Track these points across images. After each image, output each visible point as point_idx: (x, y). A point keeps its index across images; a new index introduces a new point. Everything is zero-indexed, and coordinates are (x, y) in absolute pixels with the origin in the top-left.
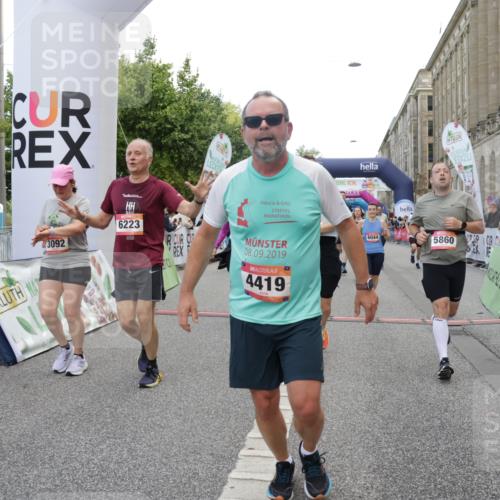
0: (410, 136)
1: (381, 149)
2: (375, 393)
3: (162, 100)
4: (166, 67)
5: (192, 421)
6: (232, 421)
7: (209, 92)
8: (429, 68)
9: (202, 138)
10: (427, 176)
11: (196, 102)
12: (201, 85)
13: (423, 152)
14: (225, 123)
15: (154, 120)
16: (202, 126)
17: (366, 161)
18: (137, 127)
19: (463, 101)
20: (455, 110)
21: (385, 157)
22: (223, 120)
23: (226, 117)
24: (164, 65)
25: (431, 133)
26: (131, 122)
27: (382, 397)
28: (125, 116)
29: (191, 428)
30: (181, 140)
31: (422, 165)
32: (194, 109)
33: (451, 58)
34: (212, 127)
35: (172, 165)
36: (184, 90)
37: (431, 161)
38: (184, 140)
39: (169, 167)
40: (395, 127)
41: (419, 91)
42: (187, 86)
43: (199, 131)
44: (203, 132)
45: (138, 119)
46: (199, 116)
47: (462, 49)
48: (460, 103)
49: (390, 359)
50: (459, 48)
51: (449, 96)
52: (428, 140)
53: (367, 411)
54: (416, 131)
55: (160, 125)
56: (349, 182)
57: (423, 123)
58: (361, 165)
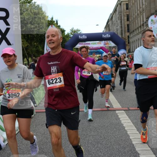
0: (119, 22)
1: (106, 27)
10: (127, 38)
13: (125, 28)
25: (128, 20)
31: (125, 34)
37: (128, 31)
40: (112, 18)
41: (122, 2)
48: (141, 6)
54: (121, 19)
56: (98, 43)
57: (124, 16)
58: (103, 35)
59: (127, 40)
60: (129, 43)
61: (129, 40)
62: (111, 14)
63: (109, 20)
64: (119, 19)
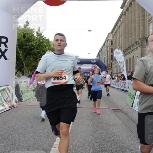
0: (106, 52)
1: (97, 56)
2: (94, 130)
3: (31, 40)
4: (32, 30)
5: (37, 139)
6: (49, 139)
7: (45, 38)
8: (112, 32)
9: (43, 51)
10: (111, 64)
11: (41, 40)
12: (43, 35)
13: (109, 57)
14: (50, 47)
15: (28, 45)
16: (43, 48)
17: (93, 60)
18: (23, 48)
19: (121, 42)
20: (119, 45)
21: (98, 58)
22: (50, 46)
23: (50, 45)
24: (32, 29)
25: (112, 52)
26: (21, 46)
27: (96, 131)
28: (19, 44)
29: (37, 141)
30: (36, 52)
31: (109, 61)
32: (41, 43)
33: (118, 30)
34: (46, 48)
35: (34, 59)
36: (38, 37)
37: (112, 60)
38: (37, 52)
39: (33, 60)
41: (108, 39)
42: (39, 35)
43: (42, 49)
44: (43, 50)
45: (23, 45)
46: (42, 45)
47: (121, 27)
48: (121, 43)
49: (98, 120)
50: (120, 27)
51: (117, 41)
52: (111, 54)
53: (91, 136)
54: (108, 51)
55: (30, 47)
56: (87, 66)
57: (110, 49)
58: (91, 61)
59: (111, 66)
60: (112, 68)
61: (112, 66)
62: (101, 47)
63: (100, 51)
64: (106, 51)
